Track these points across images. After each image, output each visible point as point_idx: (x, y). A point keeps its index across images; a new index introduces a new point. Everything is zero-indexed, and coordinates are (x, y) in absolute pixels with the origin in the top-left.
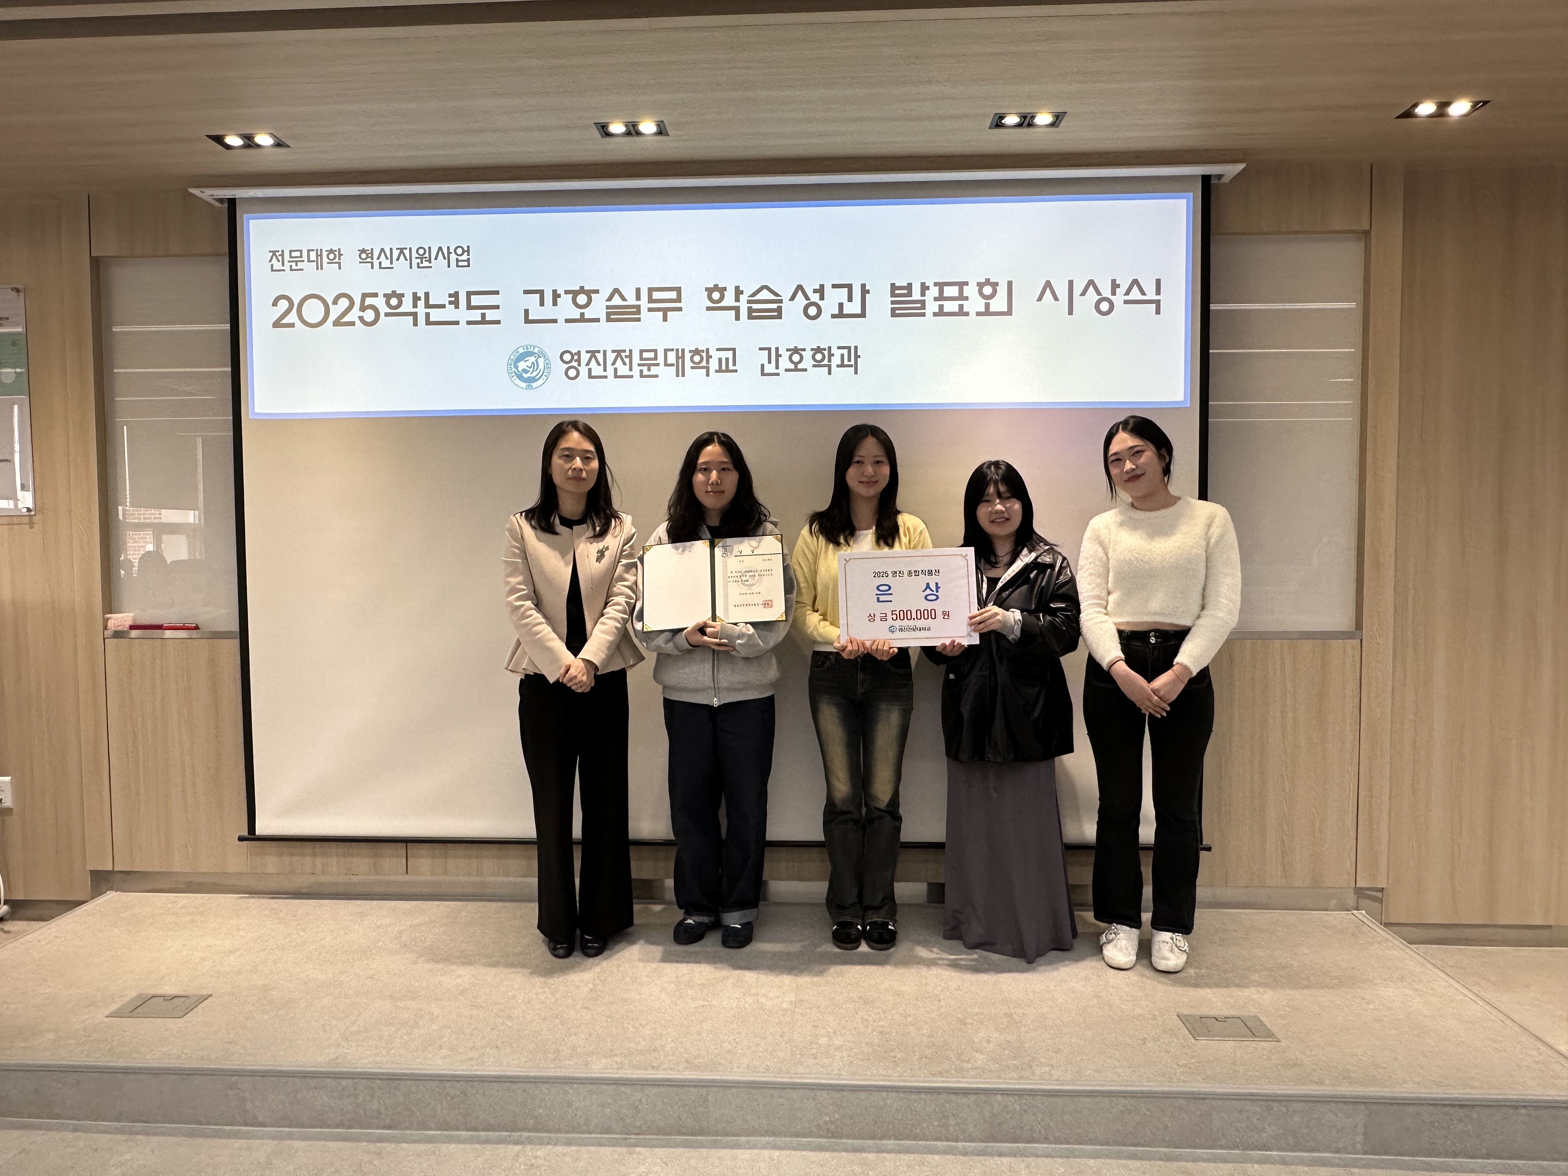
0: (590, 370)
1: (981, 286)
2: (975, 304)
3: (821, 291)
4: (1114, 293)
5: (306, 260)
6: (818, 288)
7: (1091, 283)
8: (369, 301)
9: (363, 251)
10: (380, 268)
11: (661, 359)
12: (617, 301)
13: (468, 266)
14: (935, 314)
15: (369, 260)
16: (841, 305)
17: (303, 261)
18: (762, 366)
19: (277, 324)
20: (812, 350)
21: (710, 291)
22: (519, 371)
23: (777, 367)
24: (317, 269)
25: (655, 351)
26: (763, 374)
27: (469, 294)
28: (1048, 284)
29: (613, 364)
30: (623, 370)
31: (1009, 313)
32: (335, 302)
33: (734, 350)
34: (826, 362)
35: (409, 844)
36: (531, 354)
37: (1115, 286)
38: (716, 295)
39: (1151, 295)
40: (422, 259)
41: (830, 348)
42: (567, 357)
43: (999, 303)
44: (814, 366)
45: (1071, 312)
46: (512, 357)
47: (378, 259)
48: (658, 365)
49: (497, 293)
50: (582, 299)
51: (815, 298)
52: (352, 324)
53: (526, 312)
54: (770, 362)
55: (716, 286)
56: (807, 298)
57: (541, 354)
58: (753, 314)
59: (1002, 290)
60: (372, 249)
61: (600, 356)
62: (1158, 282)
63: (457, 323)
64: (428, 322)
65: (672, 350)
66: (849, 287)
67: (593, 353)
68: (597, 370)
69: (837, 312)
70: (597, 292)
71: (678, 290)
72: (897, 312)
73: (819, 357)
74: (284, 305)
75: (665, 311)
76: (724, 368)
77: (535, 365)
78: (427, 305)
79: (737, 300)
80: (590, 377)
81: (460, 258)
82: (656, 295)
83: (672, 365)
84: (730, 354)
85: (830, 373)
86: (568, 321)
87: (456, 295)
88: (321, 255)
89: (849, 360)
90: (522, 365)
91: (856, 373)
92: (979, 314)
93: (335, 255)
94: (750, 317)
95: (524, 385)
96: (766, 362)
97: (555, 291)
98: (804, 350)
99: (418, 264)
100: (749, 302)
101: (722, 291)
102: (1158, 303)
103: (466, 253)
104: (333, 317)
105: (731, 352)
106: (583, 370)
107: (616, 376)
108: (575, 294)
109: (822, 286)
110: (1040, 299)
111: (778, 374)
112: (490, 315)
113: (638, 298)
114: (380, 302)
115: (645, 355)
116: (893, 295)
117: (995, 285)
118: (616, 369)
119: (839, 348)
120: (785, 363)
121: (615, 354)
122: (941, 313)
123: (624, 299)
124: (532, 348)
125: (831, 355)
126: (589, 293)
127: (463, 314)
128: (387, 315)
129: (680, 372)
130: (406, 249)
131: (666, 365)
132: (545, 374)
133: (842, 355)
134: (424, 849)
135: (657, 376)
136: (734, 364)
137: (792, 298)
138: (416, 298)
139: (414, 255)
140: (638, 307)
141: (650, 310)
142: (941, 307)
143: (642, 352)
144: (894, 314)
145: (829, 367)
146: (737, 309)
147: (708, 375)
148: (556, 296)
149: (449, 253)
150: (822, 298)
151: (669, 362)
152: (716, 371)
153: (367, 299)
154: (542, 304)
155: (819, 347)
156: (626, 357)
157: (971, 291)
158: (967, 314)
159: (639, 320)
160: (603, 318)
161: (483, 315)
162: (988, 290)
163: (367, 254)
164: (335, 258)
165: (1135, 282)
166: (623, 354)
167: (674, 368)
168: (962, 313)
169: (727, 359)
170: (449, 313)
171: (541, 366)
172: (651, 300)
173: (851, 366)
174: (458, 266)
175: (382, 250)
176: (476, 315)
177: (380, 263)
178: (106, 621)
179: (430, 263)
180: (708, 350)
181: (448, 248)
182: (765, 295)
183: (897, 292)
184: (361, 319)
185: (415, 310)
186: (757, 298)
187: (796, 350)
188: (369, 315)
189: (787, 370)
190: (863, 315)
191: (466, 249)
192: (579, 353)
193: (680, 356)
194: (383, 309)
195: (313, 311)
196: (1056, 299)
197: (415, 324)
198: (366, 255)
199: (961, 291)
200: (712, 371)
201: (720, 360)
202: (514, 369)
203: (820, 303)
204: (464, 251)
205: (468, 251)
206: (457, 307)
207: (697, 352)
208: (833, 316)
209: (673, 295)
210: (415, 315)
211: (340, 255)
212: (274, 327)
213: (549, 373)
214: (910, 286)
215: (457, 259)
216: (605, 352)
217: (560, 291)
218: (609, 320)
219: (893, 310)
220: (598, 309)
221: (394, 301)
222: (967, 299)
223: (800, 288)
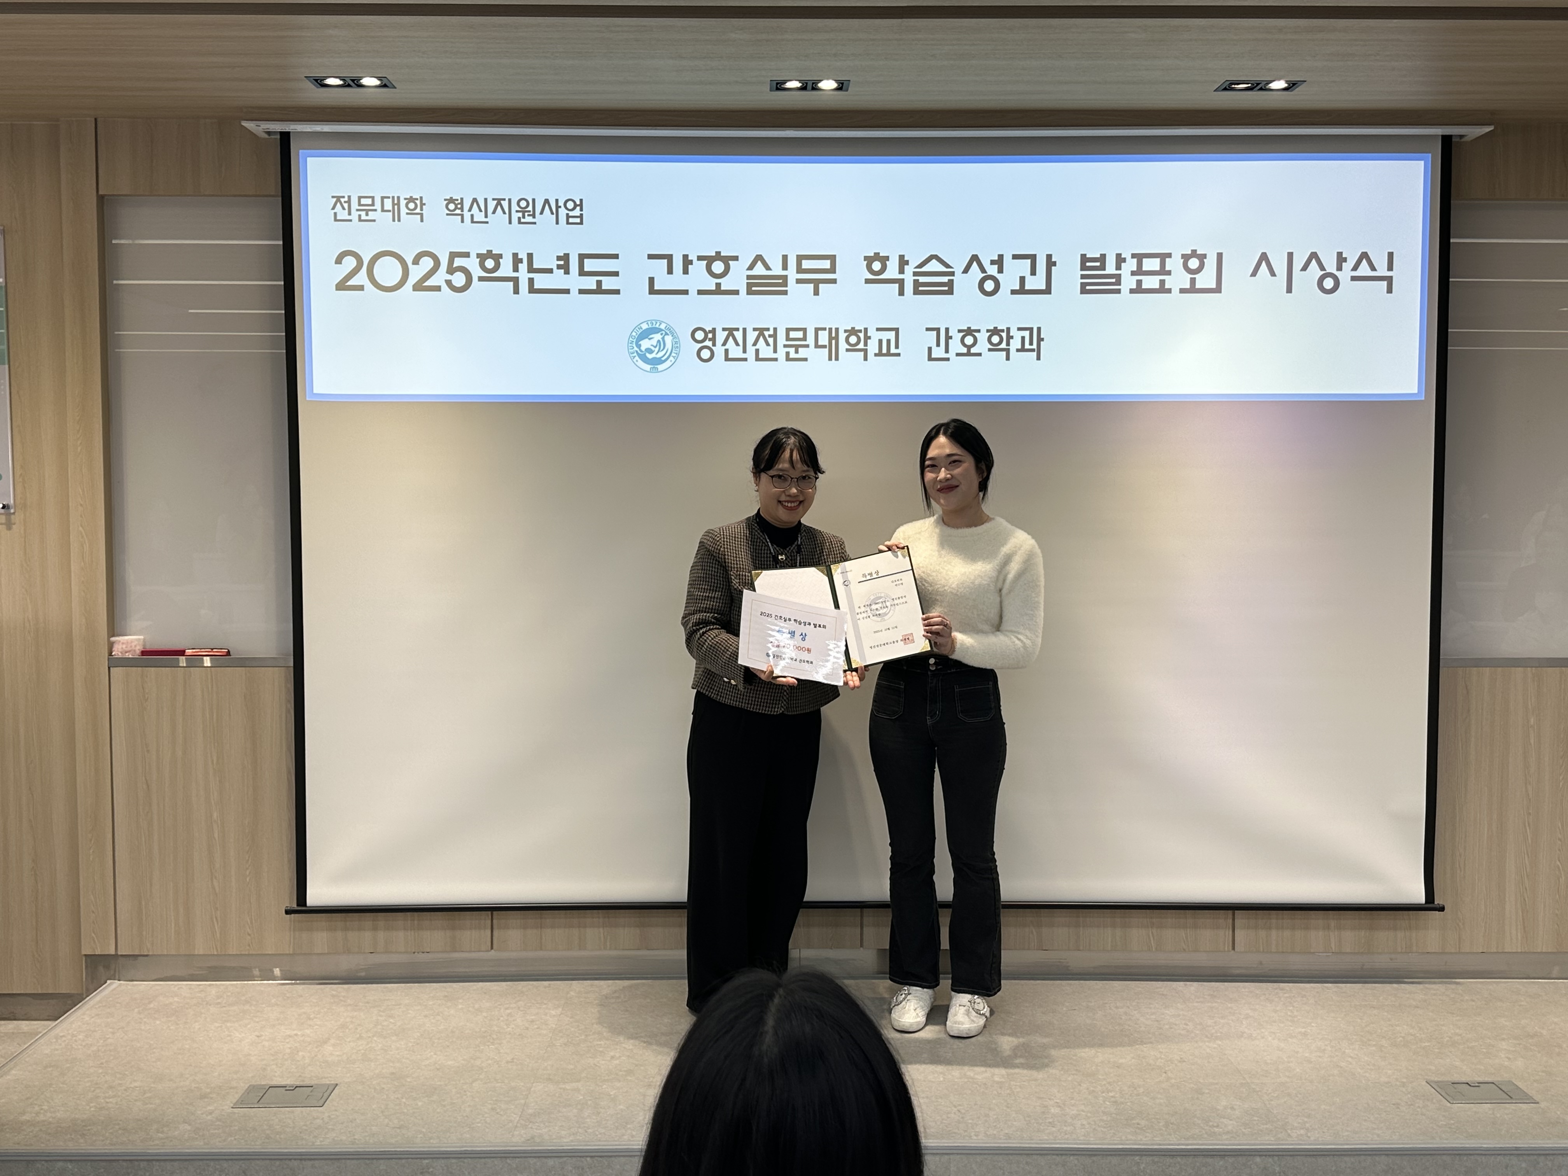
0: (727, 351)
1: (1186, 258)
2: (1178, 279)
3: (999, 262)
4: (1339, 268)
5: (379, 209)
6: (996, 258)
7: (1314, 256)
8: (458, 262)
9: (451, 200)
10: (473, 222)
11: (811, 340)
12: (759, 270)
13: (581, 223)
14: (1132, 291)
15: (458, 212)
16: (1022, 280)
17: (375, 210)
18: (930, 349)
19: (342, 286)
20: (988, 331)
21: (869, 260)
22: (641, 351)
23: (947, 351)
24: (394, 220)
25: (804, 330)
26: (930, 359)
27: (582, 257)
28: (1264, 257)
29: (755, 344)
30: (766, 351)
31: (1218, 289)
32: (416, 262)
33: (897, 330)
34: (1003, 345)
35: (495, 913)
36: (657, 331)
37: (1341, 259)
38: (877, 266)
39: (1382, 271)
40: (524, 213)
41: (1008, 329)
42: (700, 335)
43: (1206, 279)
44: (990, 350)
45: (1289, 290)
46: (634, 334)
47: (470, 210)
48: (807, 346)
49: (616, 256)
50: (718, 267)
51: (992, 270)
52: (438, 289)
53: (651, 280)
54: (938, 345)
55: (877, 254)
56: (983, 270)
57: (670, 331)
58: (920, 289)
59: (1211, 263)
60: (462, 199)
61: (739, 335)
62: (1391, 255)
63: (567, 291)
64: (532, 290)
65: (825, 329)
66: (1033, 258)
67: (731, 332)
68: (735, 352)
69: (1018, 288)
70: (736, 258)
71: (832, 258)
72: (1088, 288)
73: (996, 339)
74: (350, 263)
75: (816, 283)
76: (884, 351)
77: (661, 344)
78: (531, 269)
79: (902, 271)
80: (727, 359)
81: (571, 214)
82: (806, 264)
83: (824, 347)
84: (891, 335)
85: (1008, 358)
86: (700, 292)
87: (566, 258)
88: (398, 204)
89: (1031, 343)
90: (645, 344)
91: (1038, 358)
92: (1182, 291)
93: (416, 205)
94: (916, 292)
95: (648, 367)
96: (933, 344)
97: (685, 257)
98: (979, 331)
99: (519, 218)
100: (915, 274)
101: (884, 260)
102: (1389, 280)
103: (578, 208)
104: (413, 279)
105: (893, 333)
106: (719, 350)
107: (758, 359)
108: (710, 260)
109: (1001, 257)
110: (1254, 274)
111: (948, 359)
112: (608, 283)
113: (785, 267)
114: (472, 263)
115: (793, 335)
116: (1083, 267)
117: (1202, 258)
118: (757, 351)
119: (1019, 329)
120: (956, 346)
121: (757, 333)
122: (1139, 289)
123: (768, 268)
124: (658, 324)
125: (1009, 337)
126: (727, 260)
127: (574, 281)
128: (481, 279)
129: (834, 355)
130: (504, 200)
131: (817, 346)
132: (673, 354)
133: (1023, 338)
134: (515, 918)
135: (806, 360)
136: (897, 347)
137: (966, 271)
138: (517, 260)
139: (515, 207)
140: (785, 278)
141: (799, 281)
142: (1139, 283)
143: (788, 330)
144: (1084, 291)
145: (1008, 351)
146: (901, 283)
147: (866, 359)
148: (687, 262)
149: (558, 207)
150: (1000, 271)
151: (820, 343)
152: (876, 355)
153: (456, 259)
154: (670, 271)
155: (996, 328)
156: (770, 336)
157: (1174, 264)
158: (1169, 291)
159: (785, 293)
160: (743, 290)
161: (599, 283)
162: (1194, 263)
163: (456, 205)
164: (415, 208)
165: (1364, 256)
166: (766, 333)
167: (827, 350)
168: (1163, 289)
169: (889, 341)
170: (557, 280)
171: (669, 345)
172: (800, 270)
173: (1033, 350)
174: (568, 223)
175: (475, 200)
176: (590, 283)
177: (472, 216)
178: (111, 645)
179: (534, 217)
180: (866, 330)
181: (557, 201)
182: (934, 266)
183: (1088, 264)
184: (449, 283)
185: (515, 275)
186: (924, 269)
187: (969, 332)
188: (459, 279)
189: (958, 355)
190: (1048, 291)
191: (578, 203)
192: (713, 331)
193: (834, 337)
194: (477, 272)
195: (388, 273)
196: (1273, 274)
197: (516, 291)
198: (454, 205)
199: (1163, 264)
200: (870, 355)
201: (880, 341)
202: (636, 349)
203: (998, 276)
204: (576, 206)
205: (581, 205)
206: (567, 272)
207: (853, 332)
208: (1013, 292)
209: (826, 264)
210: (516, 281)
211: (422, 204)
212: (337, 289)
213: (678, 354)
214: (1103, 256)
215: (567, 214)
216: (745, 330)
217: (693, 257)
218: (750, 292)
219: (1083, 285)
220: (737, 279)
221: (490, 263)
222: (1169, 273)
223: (975, 258)
